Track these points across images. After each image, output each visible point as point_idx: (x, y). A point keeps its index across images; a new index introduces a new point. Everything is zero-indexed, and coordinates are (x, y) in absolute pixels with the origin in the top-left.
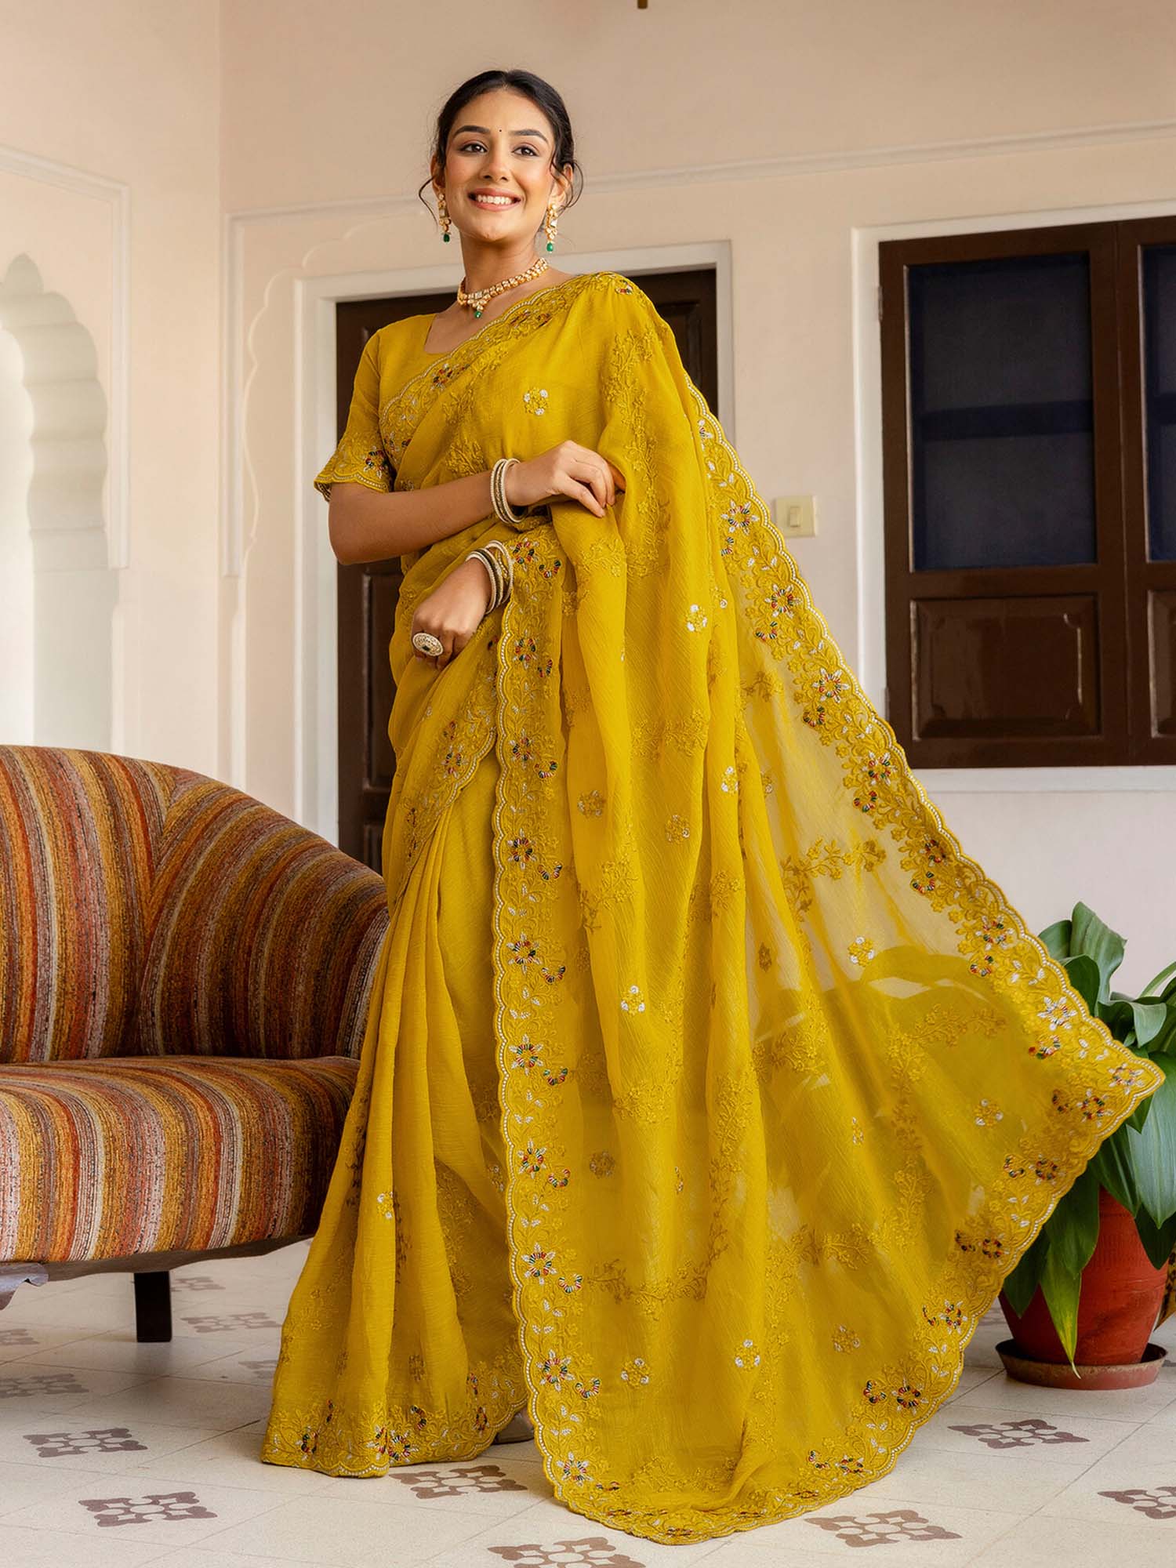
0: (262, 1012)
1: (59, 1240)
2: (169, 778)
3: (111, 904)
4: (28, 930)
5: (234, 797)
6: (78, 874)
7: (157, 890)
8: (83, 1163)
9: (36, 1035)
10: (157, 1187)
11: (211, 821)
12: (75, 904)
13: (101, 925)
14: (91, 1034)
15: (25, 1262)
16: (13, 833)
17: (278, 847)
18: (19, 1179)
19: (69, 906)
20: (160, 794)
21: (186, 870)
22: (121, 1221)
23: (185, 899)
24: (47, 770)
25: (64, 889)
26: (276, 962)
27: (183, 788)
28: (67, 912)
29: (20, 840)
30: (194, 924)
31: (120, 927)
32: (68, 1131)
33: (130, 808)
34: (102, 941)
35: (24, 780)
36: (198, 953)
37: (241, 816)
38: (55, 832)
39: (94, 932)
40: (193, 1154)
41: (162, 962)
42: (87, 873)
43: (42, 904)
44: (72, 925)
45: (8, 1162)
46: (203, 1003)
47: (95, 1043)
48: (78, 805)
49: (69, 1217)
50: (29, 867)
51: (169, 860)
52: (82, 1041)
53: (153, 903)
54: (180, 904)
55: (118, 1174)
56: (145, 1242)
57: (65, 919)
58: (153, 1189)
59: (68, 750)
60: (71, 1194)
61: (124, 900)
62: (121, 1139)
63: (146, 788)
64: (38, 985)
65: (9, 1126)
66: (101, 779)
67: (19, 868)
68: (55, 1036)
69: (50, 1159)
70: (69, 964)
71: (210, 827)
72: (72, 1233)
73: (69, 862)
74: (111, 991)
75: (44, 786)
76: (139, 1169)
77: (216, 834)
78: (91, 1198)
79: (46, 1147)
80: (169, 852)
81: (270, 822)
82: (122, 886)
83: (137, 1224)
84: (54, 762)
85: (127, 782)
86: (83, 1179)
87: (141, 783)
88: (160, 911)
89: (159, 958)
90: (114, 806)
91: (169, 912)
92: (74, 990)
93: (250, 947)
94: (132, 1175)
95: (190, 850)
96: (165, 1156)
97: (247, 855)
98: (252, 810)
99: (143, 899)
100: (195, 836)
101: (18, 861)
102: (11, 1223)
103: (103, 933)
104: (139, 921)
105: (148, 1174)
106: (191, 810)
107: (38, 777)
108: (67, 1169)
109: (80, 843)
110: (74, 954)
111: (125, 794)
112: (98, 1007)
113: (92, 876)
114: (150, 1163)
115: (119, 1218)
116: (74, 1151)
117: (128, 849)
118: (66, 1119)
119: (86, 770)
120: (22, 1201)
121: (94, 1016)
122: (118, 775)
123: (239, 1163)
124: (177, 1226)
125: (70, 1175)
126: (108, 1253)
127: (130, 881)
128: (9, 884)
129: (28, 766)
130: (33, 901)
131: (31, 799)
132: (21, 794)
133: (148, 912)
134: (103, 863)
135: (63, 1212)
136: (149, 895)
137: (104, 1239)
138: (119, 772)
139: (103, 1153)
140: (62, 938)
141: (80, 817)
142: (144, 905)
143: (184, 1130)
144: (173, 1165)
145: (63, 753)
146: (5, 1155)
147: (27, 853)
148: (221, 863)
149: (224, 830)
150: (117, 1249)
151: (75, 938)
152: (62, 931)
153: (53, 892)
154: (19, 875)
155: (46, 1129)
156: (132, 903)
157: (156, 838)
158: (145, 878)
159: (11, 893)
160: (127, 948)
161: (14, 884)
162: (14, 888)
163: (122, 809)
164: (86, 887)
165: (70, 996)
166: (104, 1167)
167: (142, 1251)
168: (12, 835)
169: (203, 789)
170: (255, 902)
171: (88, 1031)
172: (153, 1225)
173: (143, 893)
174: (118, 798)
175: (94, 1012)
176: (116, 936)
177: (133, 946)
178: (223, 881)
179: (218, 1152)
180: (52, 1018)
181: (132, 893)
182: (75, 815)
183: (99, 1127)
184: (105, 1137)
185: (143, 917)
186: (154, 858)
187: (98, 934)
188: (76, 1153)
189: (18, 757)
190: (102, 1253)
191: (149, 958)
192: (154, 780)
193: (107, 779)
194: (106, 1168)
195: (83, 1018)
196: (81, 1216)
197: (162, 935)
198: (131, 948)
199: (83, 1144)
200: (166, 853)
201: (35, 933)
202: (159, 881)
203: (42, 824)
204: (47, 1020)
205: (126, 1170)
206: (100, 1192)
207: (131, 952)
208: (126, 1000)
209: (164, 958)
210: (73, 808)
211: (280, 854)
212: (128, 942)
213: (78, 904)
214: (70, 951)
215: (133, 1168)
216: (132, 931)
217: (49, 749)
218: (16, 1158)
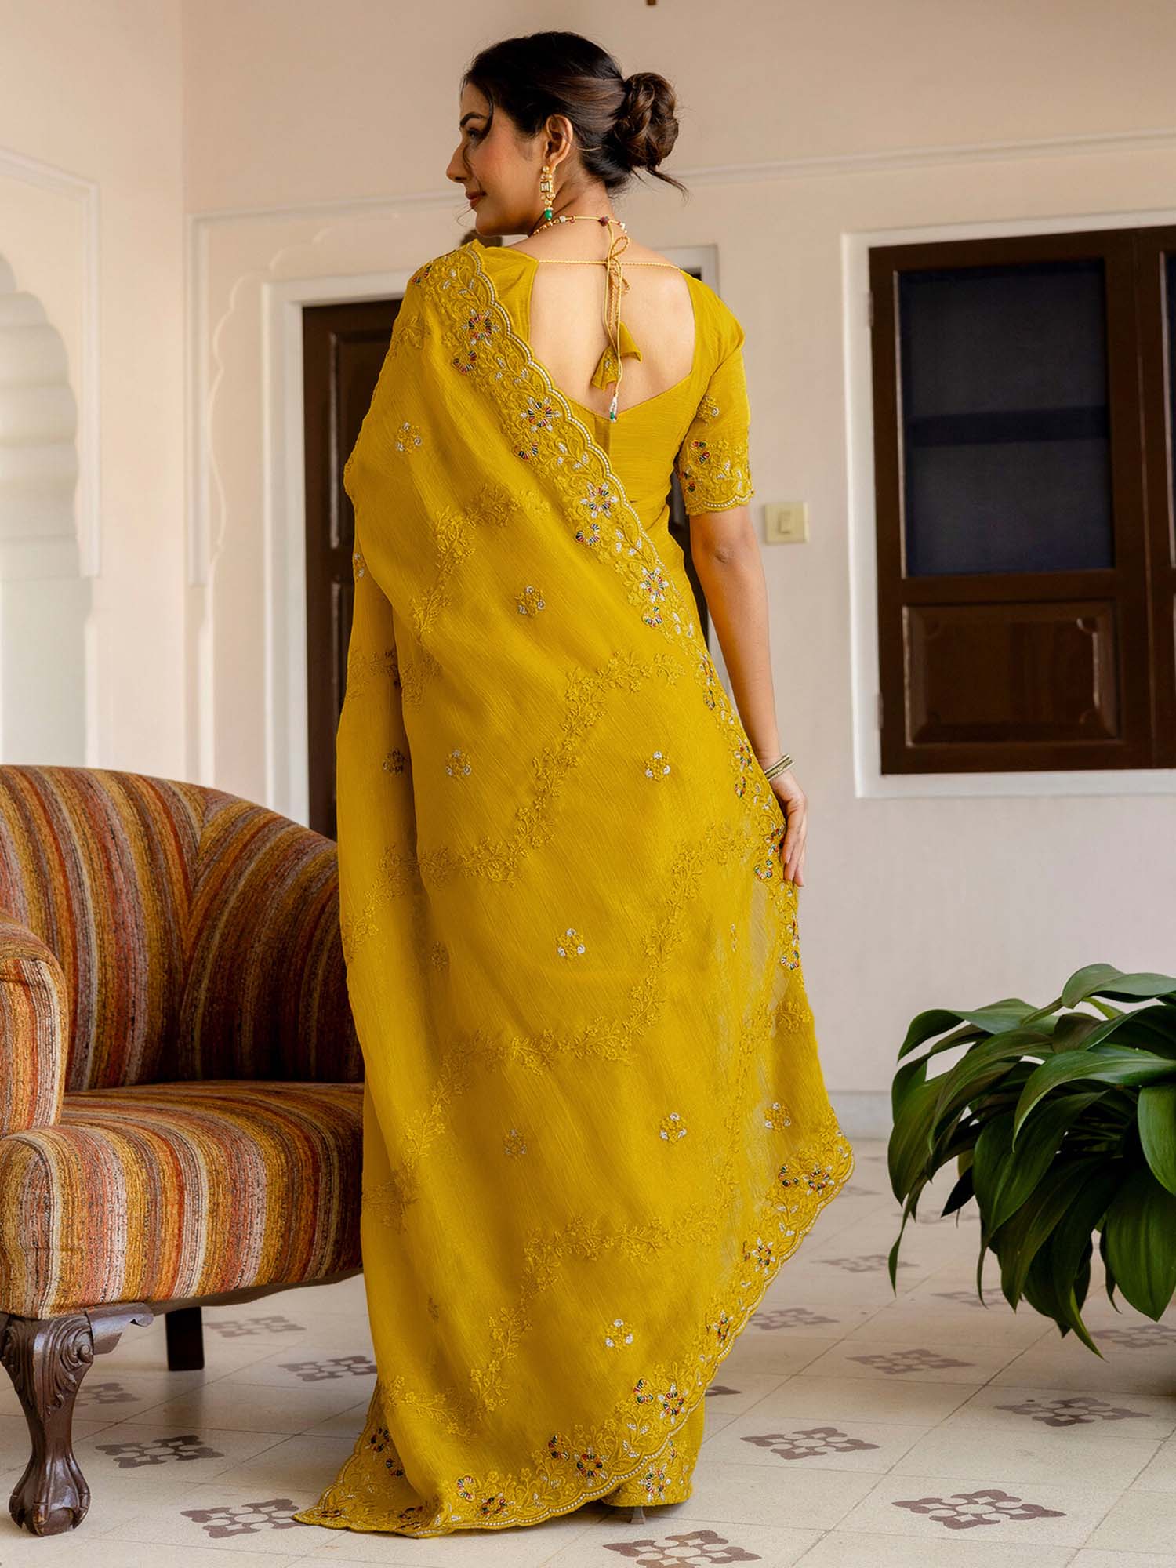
0: (314, 1035)
1: (164, 1278)
2: (199, 798)
3: (148, 926)
4: (69, 956)
5: (268, 816)
6: (115, 897)
7: (195, 913)
8: (187, 1199)
9: (76, 1063)
10: (258, 1220)
11: (249, 842)
12: (114, 928)
13: (140, 949)
14: (129, 1060)
15: (130, 1302)
16: (50, 856)
17: (324, 867)
18: (126, 1217)
19: (107, 929)
20: (192, 814)
21: (226, 891)
22: (224, 1257)
23: (227, 921)
24: (78, 790)
25: (102, 913)
26: (332, 984)
27: (215, 808)
28: (106, 937)
29: (57, 863)
30: (238, 946)
31: (158, 951)
32: (172, 1165)
33: (162, 828)
34: (141, 965)
35: (56, 802)
36: (244, 975)
37: (279, 836)
38: (90, 854)
39: (132, 956)
40: (293, 1185)
41: (203, 986)
42: (124, 897)
43: (82, 929)
44: (111, 949)
45: (115, 1200)
46: (248, 1026)
47: (133, 1068)
48: (111, 826)
49: (174, 1255)
50: (68, 891)
51: (206, 881)
52: (120, 1067)
53: (192, 926)
54: (221, 925)
55: (221, 1208)
56: (245, 1277)
57: (104, 943)
58: (255, 1222)
59: (94, 770)
60: (176, 1231)
61: (162, 923)
62: (224, 1173)
63: (178, 808)
64: (79, 1011)
65: (114, 1163)
66: (132, 799)
67: (57, 892)
68: (95, 1063)
69: (156, 1195)
70: (108, 989)
71: (249, 847)
72: (176, 1271)
73: (105, 884)
74: (149, 1016)
75: (76, 807)
76: (242, 1203)
77: (256, 854)
78: (195, 1234)
79: (151, 1184)
80: (206, 873)
81: (311, 842)
82: (159, 908)
83: (238, 1258)
84: (83, 781)
85: (157, 802)
86: (189, 1216)
87: (172, 803)
88: (200, 933)
89: (200, 981)
90: (147, 826)
91: (209, 934)
92: (113, 1015)
93: (302, 969)
94: (235, 1210)
95: (228, 872)
96: (266, 1189)
97: (292, 876)
98: (290, 829)
99: (181, 922)
100: (233, 856)
101: (56, 884)
102: (119, 1263)
103: (142, 957)
104: (177, 944)
105: (250, 1207)
106: (226, 830)
107: (69, 798)
108: (173, 1206)
109: (115, 865)
110: (113, 979)
111: (156, 814)
112: (137, 1032)
113: (129, 898)
114: (252, 1196)
115: (221, 1253)
116: (179, 1186)
117: (164, 871)
118: (169, 1153)
119: (115, 791)
120: (129, 1240)
121: (133, 1041)
122: (149, 795)
123: (336, 1193)
124: (277, 1259)
125: (175, 1211)
126: (210, 1289)
127: (166, 902)
128: (49, 908)
129: (58, 787)
130: (73, 926)
131: (64, 820)
132: (55, 816)
133: (187, 935)
134: (140, 885)
135: (168, 1249)
136: (188, 917)
137: (207, 1276)
138: (148, 792)
139: (207, 1187)
140: (102, 963)
141: (113, 838)
142: (182, 927)
143: (284, 1161)
144: (274, 1197)
145: (91, 774)
146: (112, 1193)
147: (65, 876)
148: (265, 883)
149: (264, 850)
150: (219, 1285)
151: (114, 963)
152: (101, 956)
153: (91, 916)
154: (58, 899)
155: (151, 1165)
156: (170, 926)
157: (192, 859)
158: (182, 900)
159: (51, 918)
160: (166, 972)
161: (54, 909)
162: (54, 913)
163: (154, 829)
164: (124, 910)
165: (109, 1022)
166: (208, 1201)
167: (242, 1286)
168: (49, 858)
169: (235, 809)
170: (305, 924)
171: (126, 1057)
172: (254, 1259)
173: (181, 916)
174: (150, 818)
175: (133, 1037)
176: (154, 960)
177: (171, 971)
178: (268, 903)
179: (317, 1183)
180: (92, 1044)
181: (170, 916)
182: (109, 836)
183: (201, 1161)
184: (208, 1171)
185: (182, 940)
186: (191, 880)
187: (137, 958)
188: (181, 1188)
189: (46, 777)
190: (204, 1290)
191: (189, 981)
192: (185, 800)
193: (137, 800)
194: (210, 1202)
195: (122, 1045)
196: (185, 1252)
197: (202, 958)
198: (170, 971)
199: (187, 1178)
200: (203, 874)
201: (75, 958)
202: (197, 903)
203: (78, 846)
204: (87, 1047)
205: (229, 1204)
206: (204, 1227)
207: (170, 976)
208: (165, 1024)
209: (206, 981)
210: (106, 829)
211: (328, 874)
212: (166, 966)
213: (116, 928)
214: (109, 976)
215: (236, 1202)
216: (171, 953)
217: (74, 769)
218: (123, 1196)
